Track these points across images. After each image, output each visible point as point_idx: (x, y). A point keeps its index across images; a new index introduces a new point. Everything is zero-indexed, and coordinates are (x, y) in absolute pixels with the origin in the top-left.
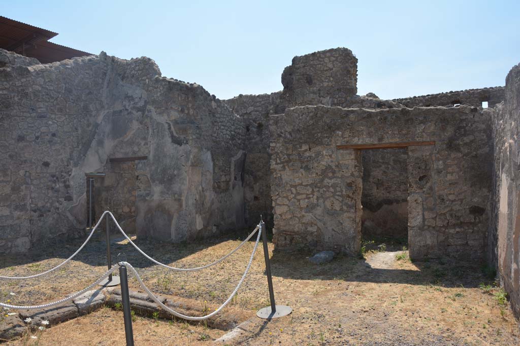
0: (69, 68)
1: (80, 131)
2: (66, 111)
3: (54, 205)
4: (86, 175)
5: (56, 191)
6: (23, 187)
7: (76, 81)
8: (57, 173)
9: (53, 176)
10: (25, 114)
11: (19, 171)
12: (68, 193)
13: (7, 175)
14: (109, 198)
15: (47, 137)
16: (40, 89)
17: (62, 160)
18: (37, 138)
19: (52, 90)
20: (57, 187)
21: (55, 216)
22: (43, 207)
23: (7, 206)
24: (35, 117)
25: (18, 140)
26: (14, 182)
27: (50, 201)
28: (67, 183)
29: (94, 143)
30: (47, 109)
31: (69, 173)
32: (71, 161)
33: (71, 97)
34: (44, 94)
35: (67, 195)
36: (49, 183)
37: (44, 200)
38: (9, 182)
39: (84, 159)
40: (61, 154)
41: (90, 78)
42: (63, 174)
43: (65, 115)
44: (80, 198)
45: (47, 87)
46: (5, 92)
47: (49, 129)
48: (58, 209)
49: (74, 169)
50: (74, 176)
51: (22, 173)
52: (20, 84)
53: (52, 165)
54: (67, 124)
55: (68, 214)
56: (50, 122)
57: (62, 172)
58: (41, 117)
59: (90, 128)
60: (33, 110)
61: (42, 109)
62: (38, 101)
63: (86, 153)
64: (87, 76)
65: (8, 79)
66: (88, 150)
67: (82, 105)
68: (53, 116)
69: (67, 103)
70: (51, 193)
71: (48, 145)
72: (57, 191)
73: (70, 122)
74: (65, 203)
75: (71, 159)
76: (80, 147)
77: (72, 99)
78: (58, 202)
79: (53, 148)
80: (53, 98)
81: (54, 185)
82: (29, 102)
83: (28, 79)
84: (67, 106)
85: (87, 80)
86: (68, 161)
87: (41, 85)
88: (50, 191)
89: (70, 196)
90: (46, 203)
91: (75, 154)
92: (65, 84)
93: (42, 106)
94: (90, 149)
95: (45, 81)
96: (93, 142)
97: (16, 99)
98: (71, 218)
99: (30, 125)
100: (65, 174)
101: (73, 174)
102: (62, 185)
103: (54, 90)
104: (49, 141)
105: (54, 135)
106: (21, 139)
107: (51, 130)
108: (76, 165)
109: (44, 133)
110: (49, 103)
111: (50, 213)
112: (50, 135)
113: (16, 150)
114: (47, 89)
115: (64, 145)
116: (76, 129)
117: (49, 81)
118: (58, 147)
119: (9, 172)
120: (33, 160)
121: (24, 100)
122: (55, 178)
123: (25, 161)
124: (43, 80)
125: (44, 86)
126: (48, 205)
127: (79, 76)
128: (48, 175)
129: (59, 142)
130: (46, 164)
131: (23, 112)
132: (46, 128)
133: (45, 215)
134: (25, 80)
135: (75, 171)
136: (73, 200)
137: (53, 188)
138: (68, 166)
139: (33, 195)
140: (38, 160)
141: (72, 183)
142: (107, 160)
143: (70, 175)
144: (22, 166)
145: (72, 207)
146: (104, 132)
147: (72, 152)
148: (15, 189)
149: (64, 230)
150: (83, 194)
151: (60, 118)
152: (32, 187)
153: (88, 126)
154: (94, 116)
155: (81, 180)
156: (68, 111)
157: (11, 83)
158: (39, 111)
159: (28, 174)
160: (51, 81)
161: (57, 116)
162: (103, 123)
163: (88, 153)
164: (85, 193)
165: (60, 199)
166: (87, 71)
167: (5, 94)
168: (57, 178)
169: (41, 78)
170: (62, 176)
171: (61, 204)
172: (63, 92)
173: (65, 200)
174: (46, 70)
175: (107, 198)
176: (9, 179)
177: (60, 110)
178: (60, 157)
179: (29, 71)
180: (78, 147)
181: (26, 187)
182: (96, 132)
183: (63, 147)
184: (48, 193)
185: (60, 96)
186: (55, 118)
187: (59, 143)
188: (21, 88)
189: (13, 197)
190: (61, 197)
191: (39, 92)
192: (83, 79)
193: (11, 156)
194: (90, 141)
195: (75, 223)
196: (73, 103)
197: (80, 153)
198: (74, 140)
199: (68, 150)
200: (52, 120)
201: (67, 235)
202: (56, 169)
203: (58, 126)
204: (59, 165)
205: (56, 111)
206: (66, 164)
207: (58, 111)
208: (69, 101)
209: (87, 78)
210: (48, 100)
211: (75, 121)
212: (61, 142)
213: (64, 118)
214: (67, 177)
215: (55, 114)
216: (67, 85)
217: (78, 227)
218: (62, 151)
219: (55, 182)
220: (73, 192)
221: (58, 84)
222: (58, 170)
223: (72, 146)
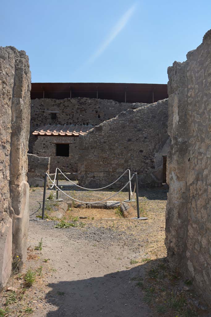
0: (154, 107)
1: (160, 135)
2: (152, 127)
3: (145, 170)
4: (163, 156)
5: (146, 163)
6: (130, 161)
7: (158, 112)
8: (147, 155)
9: (145, 157)
10: (132, 130)
11: (128, 154)
12: (152, 165)
13: (123, 155)
15: (142, 139)
16: (139, 118)
17: (150, 149)
18: (137, 140)
19: (144, 118)
21: (145, 175)
22: (139, 170)
23: (122, 168)
24: (136, 130)
25: (128, 141)
26: (126, 159)
27: (143, 168)
28: (153, 160)
30: (142, 126)
31: (153, 155)
32: (155, 150)
33: (155, 120)
34: (141, 120)
36: (143, 160)
37: (140, 167)
38: (124, 158)
39: (162, 149)
40: (150, 147)
44: (159, 167)
46: (123, 122)
47: (143, 136)
48: (147, 171)
49: (156, 154)
50: (156, 157)
51: (129, 154)
52: (129, 117)
53: (144, 151)
55: (152, 175)
56: (144, 132)
57: (150, 155)
58: (139, 130)
60: (135, 127)
61: (140, 127)
62: (137, 124)
63: (163, 145)
64: (165, 108)
65: (124, 116)
66: (164, 144)
67: (161, 123)
68: (145, 130)
69: (153, 123)
70: (143, 164)
71: (143, 143)
72: (147, 163)
73: (154, 131)
74: (151, 169)
75: (155, 149)
76: (160, 143)
78: (147, 168)
79: (145, 144)
80: (145, 121)
81: (145, 161)
82: (133, 125)
83: (133, 115)
84: (153, 124)
85: (165, 110)
86: (153, 149)
87: (139, 116)
88: (143, 163)
89: (154, 166)
90: (141, 168)
91: (157, 147)
92: (152, 114)
93: (140, 125)
94: (166, 144)
97: (128, 124)
98: (153, 177)
99: (133, 134)
100: (151, 156)
101: (156, 156)
102: (149, 161)
103: (146, 117)
104: (143, 141)
105: (146, 138)
106: (129, 140)
108: (157, 152)
109: (140, 137)
110: (143, 124)
111: (142, 173)
113: (127, 145)
114: (142, 118)
115: (151, 142)
116: (158, 135)
117: (143, 114)
118: (147, 143)
119: (124, 154)
120: (135, 150)
121: (131, 124)
122: (146, 158)
123: (131, 150)
124: (140, 114)
125: (141, 117)
126: (142, 169)
127: (160, 109)
128: (142, 156)
130: (141, 151)
131: (131, 129)
133: (140, 174)
134: (131, 115)
136: (155, 168)
137: (144, 162)
138: (153, 152)
139: (134, 165)
140: (137, 149)
141: (154, 160)
143: (154, 156)
144: (130, 152)
145: (153, 171)
147: (156, 145)
148: (126, 161)
149: (149, 182)
150: (161, 165)
151: (149, 130)
152: (134, 161)
155: (160, 159)
157: (125, 117)
158: (138, 128)
159: (132, 155)
160: (144, 114)
161: (147, 130)
163: (164, 146)
164: (162, 165)
165: (148, 167)
166: (164, 106)
167: (123, 123)
168: (147, 158)
170: (149, 156)
172: (151, 118)
173: (151, 168)
174: (142, 109)
176: (124, 157)
177: (149, 126)
179: (133, 111)
180: (159, 143)
181: (131, 161)
184: (142, 164)
185: (149, 120)
188: (130, 119)
189: (125, 165)
190: (149, 167)
191: (139, 119)
192: (162, 110)
193: (125, 148)
195: (155, 179)
196: (156, 122)
197: (160, 146)
198: (157, 140)
199: (153, 145)
200: (145, 131)
201: (151, 184)
202: (146, 153)
203: (148, 134)
204: (148, 151)
205: (147, 127)
206: (152, 151)
207: (148, 127)
208: (154, 122)
209: (165, 109)
210: (142, 122)
211: (157, 131)
212: (149, 141)
213: (151, 130)
214: (152, 157)
215: (146, 128)
216: (153, 114)
217: (157, 181)
218: (150, 145)
219: (146, 159)
220: (155, 164)
221: (148, 115)
222: (147, 154)
223: (156, 143)
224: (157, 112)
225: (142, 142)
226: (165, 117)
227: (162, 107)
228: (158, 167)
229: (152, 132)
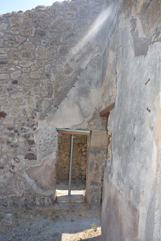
0: (43, 11)
1: (53, 78)
2: (34, 56)
4: (58, 130)
5: (12, 146)
7: (52, 23)
8: (16, 126)
9: (10, 129)
14: (95, 162)
15: (5, 85)
17: (24, 111)
19: (17, 35)
20: (15, 142)
21: (9, 175)
27: (5, 156)
28: (31, 138)
29: (73, 92)
31: (33, 126)
32: (38, 113)
33: (43, 41)
34: (6, 39)
35: (28, 152)
39: (55, 111)
40: (24, 104)
41: (73, 19)
42: (24, 127)
43: (32, 61)
44: (46, 158)
45: (11, 32)
47: (10, 76)
48: (13, 167)
49: (39, 122)
53: (9, 116)
54: (35, 70)
55: (25, 175)
56: (12, 69)
57: (23, 124)
59: (71, 75)
61: (3, 55)
63: (59, 103)
64: (68, 17)
66: (62, 100)
67: (59, 49)
68: (16, 62)
69: (36, 47)
71: (7, 94)
72: (15, 146)
73: (39, 68)
74: (24, 162)
75: (37, 111)
76: (53, 96)
77: (44, 43)
78: (14, 159)
79: (14, 97)
80: (17, 43)
81: (10, 139)
85: (68, 21)
88: (5, 145)
89: (33, 155)
91: (44, 105)
92: (36, 27)
93: (3, 52)
94: (66, 99)
95: (9, 26)
96: (71, 90)
98: (29, 180)
100: (27, 128)
102: (22, 139)
103: (20, 34)
104: (8, 89)
105: (15, 82)
107: (12, 77)
108: (42, 117)
110: (12, 48)
111: (2, 171)
112: (10, 83)
114: (12, 34)
115: (29, 94)
116: (48, 76)
117: (14, 26)
118: (20, 95)
122: (13, 131)
124: (7, 25)
125: (8, 31)
127: (57, 18)
128: (3, 127)
129: (21, 90)
130: (2, 115)
132: (6, 75)
135: (42, 125)
136: (36, 159)
137: (9, 142)
138: (33, 118)
141: (35, 139)
142: (95, 114)
143: (35, 129)
145: (31, 167)
146: (91, 79)
147: (41, 102)
149: (18, 193)
150: (50, 153)
151: (25, 64)
153: (68, 72)
154: (77, 61)
155: (50, 137)
156: (37, 55)
160: (17, 25)
161: (20, 62)
162: (89, 68)
163: (62, 103)
164: (54, 153)
165: (18, 156)
166: (69, 12)
168: (16, 131)
169: (4, 24)
171: (18, 162)
172: (33, 35)
173: (25, 158)
175: (93, 163)
177: (27, 55)
178: (22, 107)
180: (50, 95)
182: (77, 79)
183: (27, 96)
184: (2, 147)
185: (28, 40)
186: (19, 63)
187: (21, 92)
190: (20, 154)
192: (62, 20)
194: (67, 90)
195: (35, 187)
196: (46, 47)
197: (51, 104)
198: (43, 88)
199: (34, 100)
200: (15, 66)
201: (24, 199)
202: (15, 120)
203: (22, 72)
204: (19, 116)
205: (20, 56)
206: (29, 115)
207: (24, 56)
208: (40, 45)
209: (68, 19)
210: (11, 45)
211: (47, 66)
212: (25, 90)
213: (31, 63)
214: (31, 131)
215: (19, 59)
216: (39, 28)
217: (40, 191)
218: (25, 100)
219: (12, 135)
220: (36, 150)
221: (25, 28)
222: (17, 122)
223: (41, 95)
224: (49, 23)
225: (4, 92)
226: (70, 36)
227: (61, 13)
228: (45, 156)
229: (33, 70)
